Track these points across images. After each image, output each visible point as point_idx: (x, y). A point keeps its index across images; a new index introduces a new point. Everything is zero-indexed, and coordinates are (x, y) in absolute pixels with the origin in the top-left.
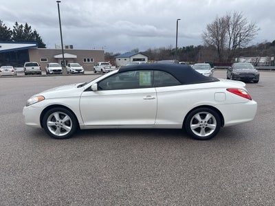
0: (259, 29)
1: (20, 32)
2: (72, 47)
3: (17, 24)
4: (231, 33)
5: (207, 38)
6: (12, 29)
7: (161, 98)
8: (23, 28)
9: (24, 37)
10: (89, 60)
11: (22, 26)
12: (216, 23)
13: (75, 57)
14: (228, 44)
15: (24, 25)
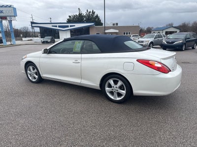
1: (89, 16)
2: (117, 24)
3: (87, 11)
6: (85, 15)
7: (85, 63)
8: (91, 13)
9: (91, 19)
10: (127, 34)
11: (90, 12)
13: (117, 31)
15: (91, 11)
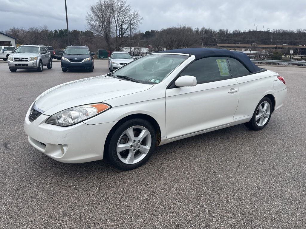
0: (142, 19)
4: (116, 19)
5: (92, 23)
12: (101, 5)
14: (115, 32)
